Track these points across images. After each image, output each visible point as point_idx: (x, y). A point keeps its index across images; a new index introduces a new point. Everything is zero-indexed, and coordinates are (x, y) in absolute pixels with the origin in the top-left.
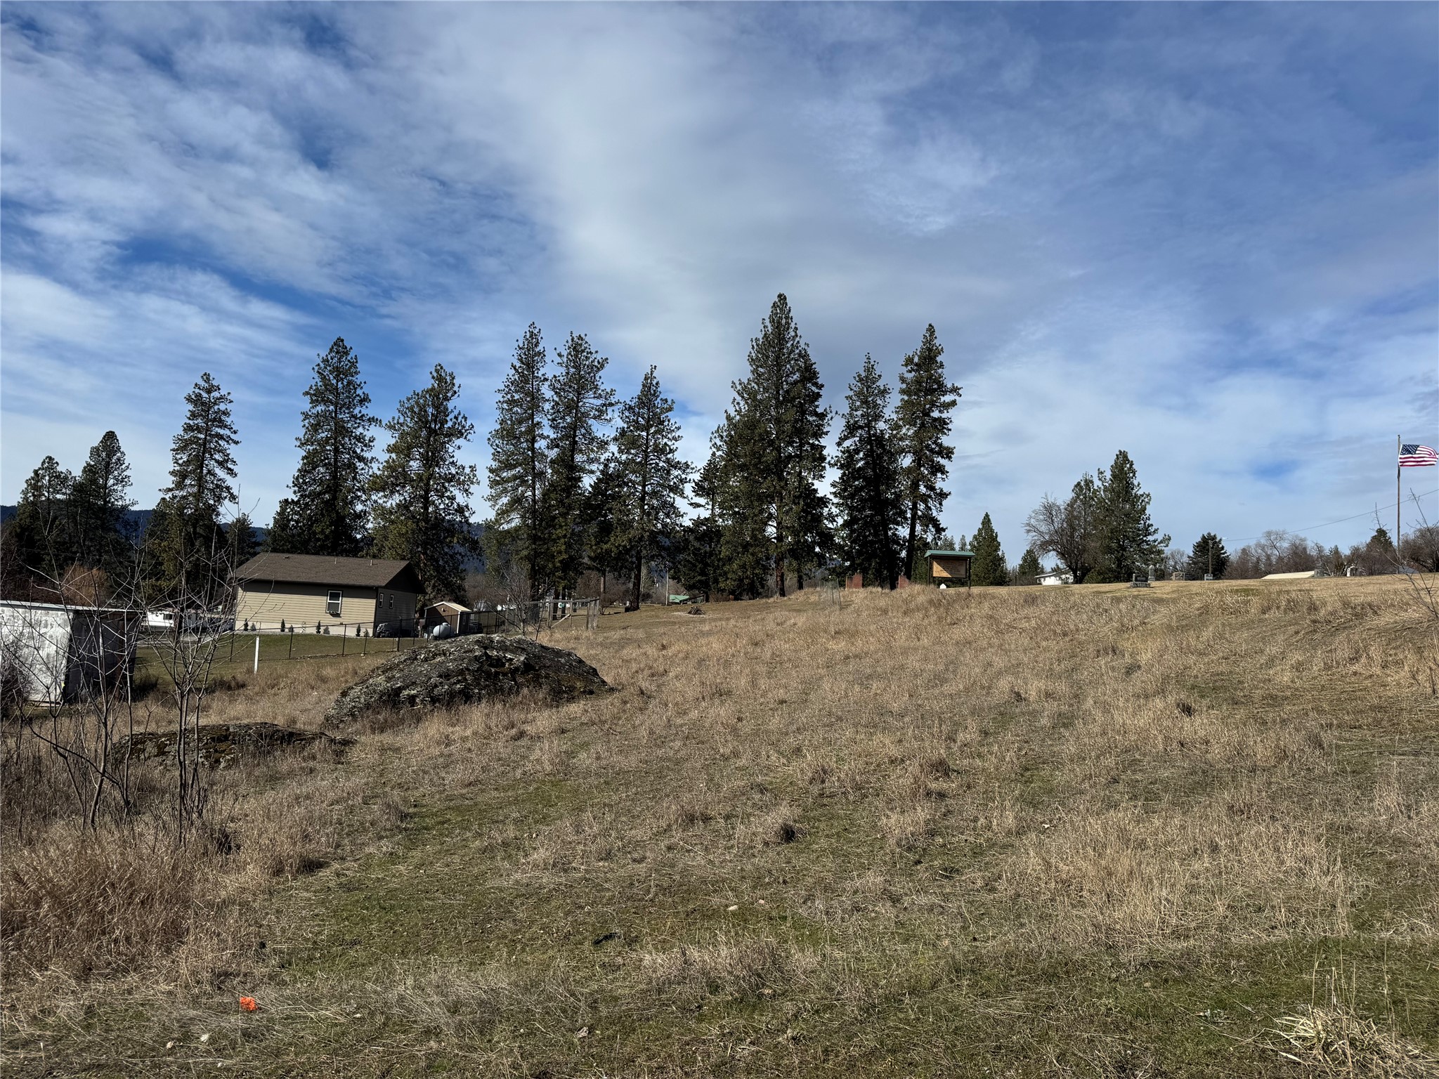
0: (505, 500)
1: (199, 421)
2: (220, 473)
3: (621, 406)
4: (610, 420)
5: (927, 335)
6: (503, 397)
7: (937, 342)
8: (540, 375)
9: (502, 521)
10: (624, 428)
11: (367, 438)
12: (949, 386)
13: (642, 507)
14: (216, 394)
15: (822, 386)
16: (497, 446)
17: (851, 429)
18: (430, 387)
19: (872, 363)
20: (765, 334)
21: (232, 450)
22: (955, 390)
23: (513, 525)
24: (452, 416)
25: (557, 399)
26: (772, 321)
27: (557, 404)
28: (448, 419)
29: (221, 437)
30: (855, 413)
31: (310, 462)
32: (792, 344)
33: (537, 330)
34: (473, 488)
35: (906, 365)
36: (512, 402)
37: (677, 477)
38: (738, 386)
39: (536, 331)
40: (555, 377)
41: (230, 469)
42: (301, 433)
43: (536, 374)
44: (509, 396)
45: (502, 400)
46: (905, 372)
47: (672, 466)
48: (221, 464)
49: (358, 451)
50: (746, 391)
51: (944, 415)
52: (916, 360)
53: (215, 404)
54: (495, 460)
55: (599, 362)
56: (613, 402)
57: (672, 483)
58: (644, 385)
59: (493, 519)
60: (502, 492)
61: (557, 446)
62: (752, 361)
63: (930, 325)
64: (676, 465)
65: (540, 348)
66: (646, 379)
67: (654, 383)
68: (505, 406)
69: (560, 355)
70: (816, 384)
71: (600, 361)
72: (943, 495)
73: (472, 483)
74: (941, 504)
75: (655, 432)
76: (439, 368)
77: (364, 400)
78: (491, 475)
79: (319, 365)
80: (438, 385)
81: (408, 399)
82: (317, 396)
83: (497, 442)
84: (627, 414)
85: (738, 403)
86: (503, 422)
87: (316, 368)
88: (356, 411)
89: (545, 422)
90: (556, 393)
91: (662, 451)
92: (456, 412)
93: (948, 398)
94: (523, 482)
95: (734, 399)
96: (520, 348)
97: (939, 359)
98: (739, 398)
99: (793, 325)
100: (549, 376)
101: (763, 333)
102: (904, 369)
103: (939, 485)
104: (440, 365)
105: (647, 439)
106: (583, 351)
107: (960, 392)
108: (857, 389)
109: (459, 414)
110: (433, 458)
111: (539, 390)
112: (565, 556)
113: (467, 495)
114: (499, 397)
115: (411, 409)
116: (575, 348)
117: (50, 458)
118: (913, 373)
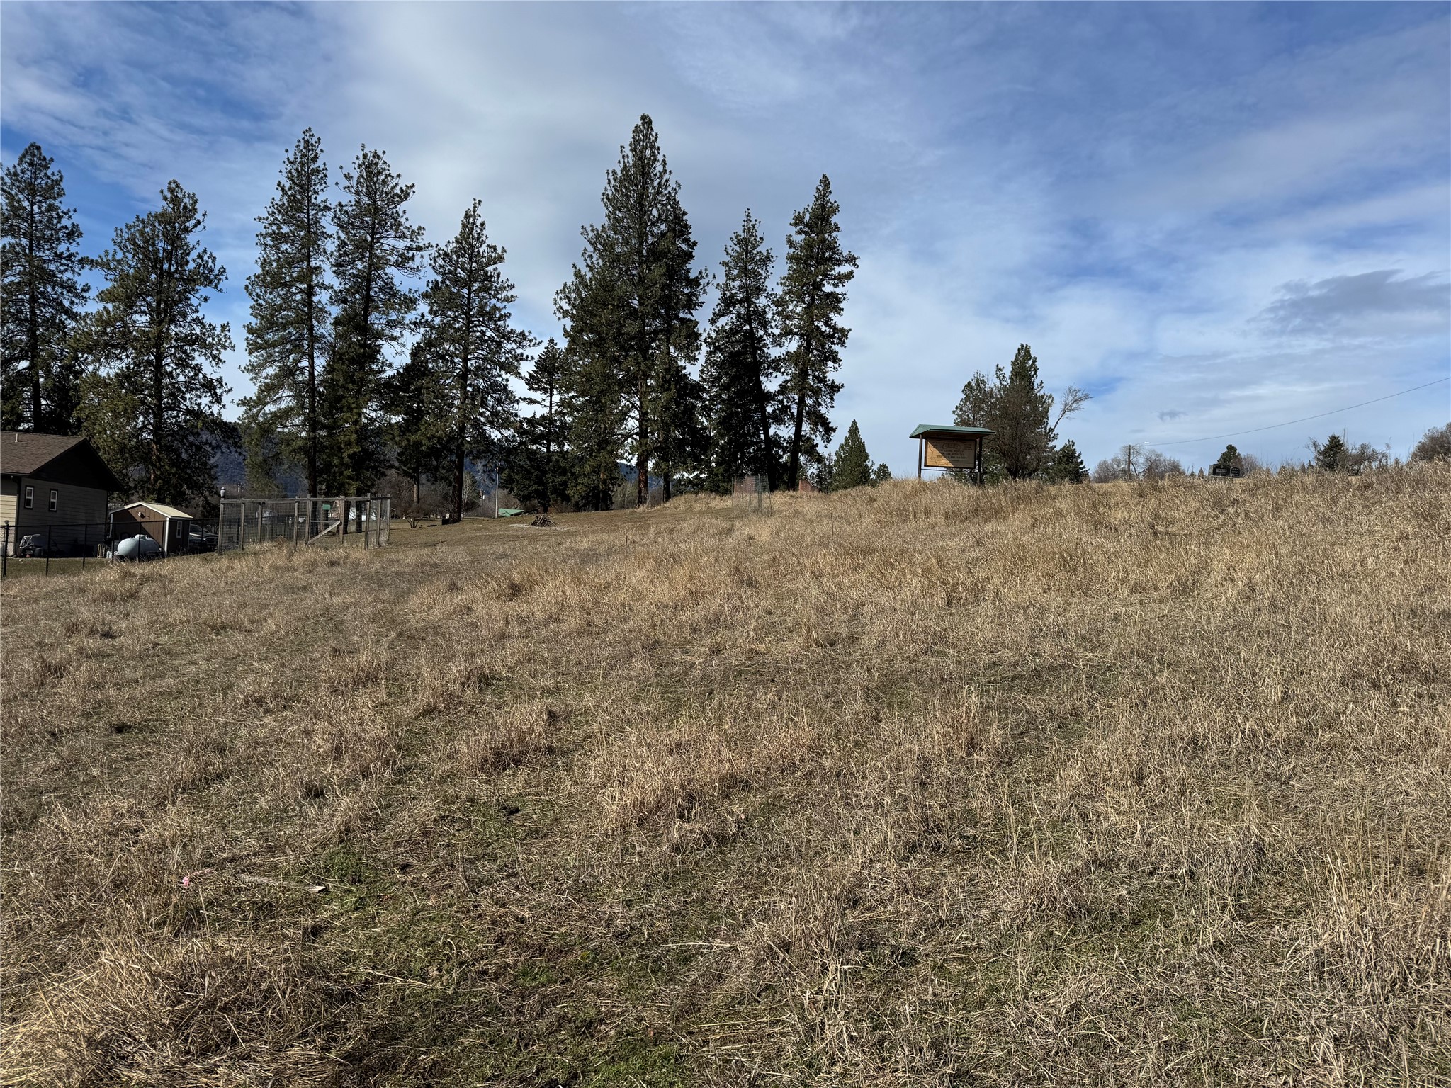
0: (271, 371)
3: (433, 251)
4: (417, 270)
5: (821, 188)
6: (265, 227)
7: (831, 198)
8: (318, 202)
9: (268, 400)
10: (437, 282)
11: (78, 286)
12: (845, 254)
13: (463, 387)
15: (695, 244)
16: (258, 296)
17: (728, 302)
18: (160, 210)
19: (753, 222)
20: (625, 166)
22: (851, 260)
23: (283, 405)
25: (343, 236)
26: (633, 150)
27: (343, 244)
30: (732, 284)
32: (659, 183)
33: (315, 139)
34: (224, 355)
35: (795, 225)
36: (279, 237)
37: (509, 352)
38: (590, 232)
39: (313, 141)
40: (340, 205)
43: (313, 201)
44: (275, 228)
45: (264, 232)
46: (793, 234)
47: (503, 337)
50: (598, 240)
51: (839, 290)
52: (807, 218)
54: (255, 317)
55: (402, 190)
56: (421, 245)
57: (503, 359)
58: (464, 226)
59: (255, 398)
60: (266, 361)
61: (344, 301)
62: (609, 200)
63: (824, 176)
64: (508, 336)
65: (319, 164)
66: (467, 216)
67: (478, 223)
68: (269, 241)
69: (348, 177)
70: (686, 241)
71: (404, 188)
72: (834, 388)
73: (224, 348)
74: (832, 399)
75: (480, 290)
76: (174, 186)
77: (74, 233)
78: (250, 336)
81: (129, 228)
83: (258, 291)
84: (441, 262)
85: (590, 256)
86: (265, 263)
89: (326, 266)
90: (342, 227)
91: (489, 315)
93: (844, 269)
94: (297, 347)
95: (585, 250)
96: (291, 163)
97: (833, 220)
98: (590, 249)
99: (660, 157)
100: (332, 203)
101: (622, 165)
102: (793, 230)
103: (831, 376)
104: (175, 183)
105: (469, 298)
106: (380, 173)
107: (857, 262)
108: (735, 254)
109: (205, 252)
110: (167, 311)
111: (317, 222)
112: (358, 449)
113: (217, 364)
114: (260, 228)
116: (368, 167)
118: (803, 236)
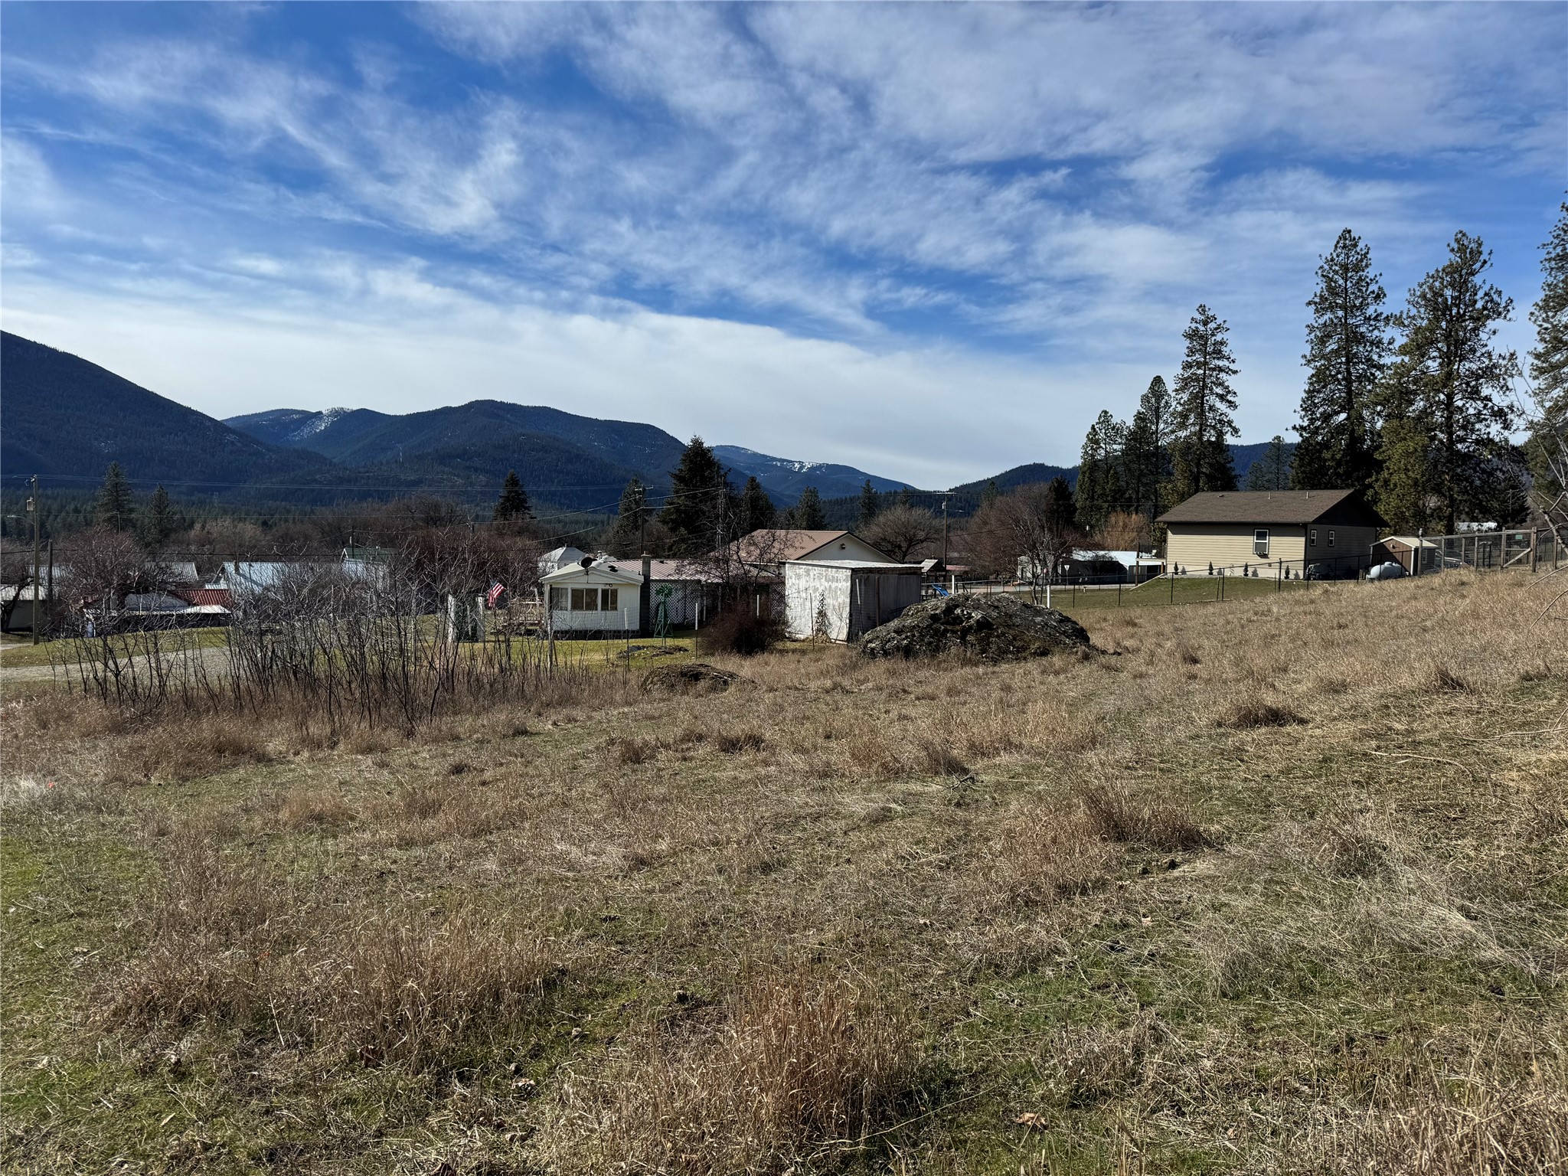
1: (1199, 357)
2: (1222, 406)
11: (1385, 341)
14: (1212, 325)
18: (1447, 263)
21: (1230, 381)
24: (1481, 294)
28: (1477, 297)
29: (1221, 369)
31: (1320, 379)
41: (1230, 402)
42: (1307, 350)
45: (1547, 257)
48: (1222, 397)
49: (1375, 357)
53: (1213, 335)
76: (1460, 236)
77: (1379, 297)
79: (1321, 267)
80: (1460, 257)
81: (1420, 285)
82: (1322, 304)
83: (1543, 315)
86: (1552, 286)
87: (1320, 272)
88: (1370, 311)
92: (1486, 288)
104: (1461, 232)
109: (1491, 288)
113: (1506, 392)
114: (1543, 254)
115: (1424, 296)
117: (1106, 412)
